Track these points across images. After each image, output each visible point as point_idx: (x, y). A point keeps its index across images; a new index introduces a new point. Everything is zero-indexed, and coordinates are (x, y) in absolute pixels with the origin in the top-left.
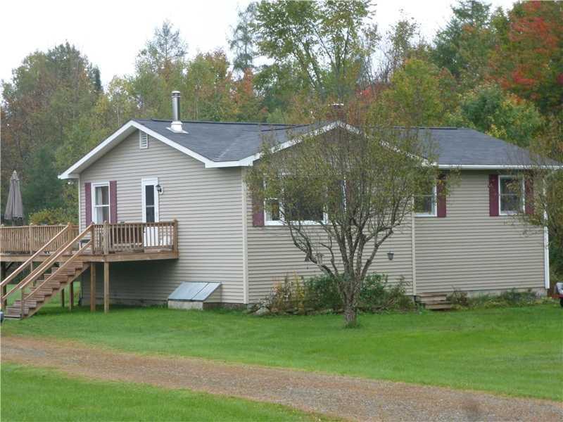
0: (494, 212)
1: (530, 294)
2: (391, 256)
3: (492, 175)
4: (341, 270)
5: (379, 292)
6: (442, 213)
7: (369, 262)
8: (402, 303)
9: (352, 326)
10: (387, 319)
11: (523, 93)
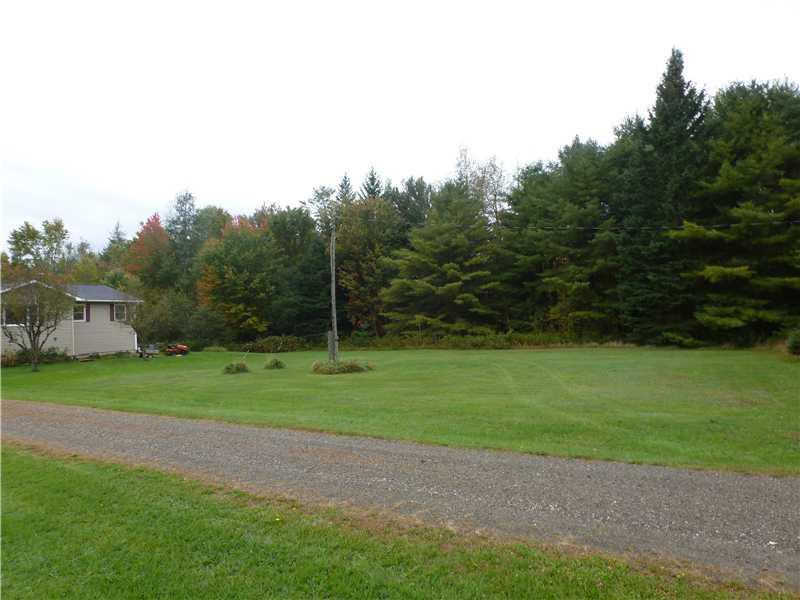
0: (112, 319)
1: (128, 352)
2: (55, 339)
3: (111, 305)
4: (29, 346)
5: (55, 355)
6: (88, 320)
7: (44, 342)
8: (65, 359)
9: (35, 371)
10: (56, 366)
11: (134, 272)
